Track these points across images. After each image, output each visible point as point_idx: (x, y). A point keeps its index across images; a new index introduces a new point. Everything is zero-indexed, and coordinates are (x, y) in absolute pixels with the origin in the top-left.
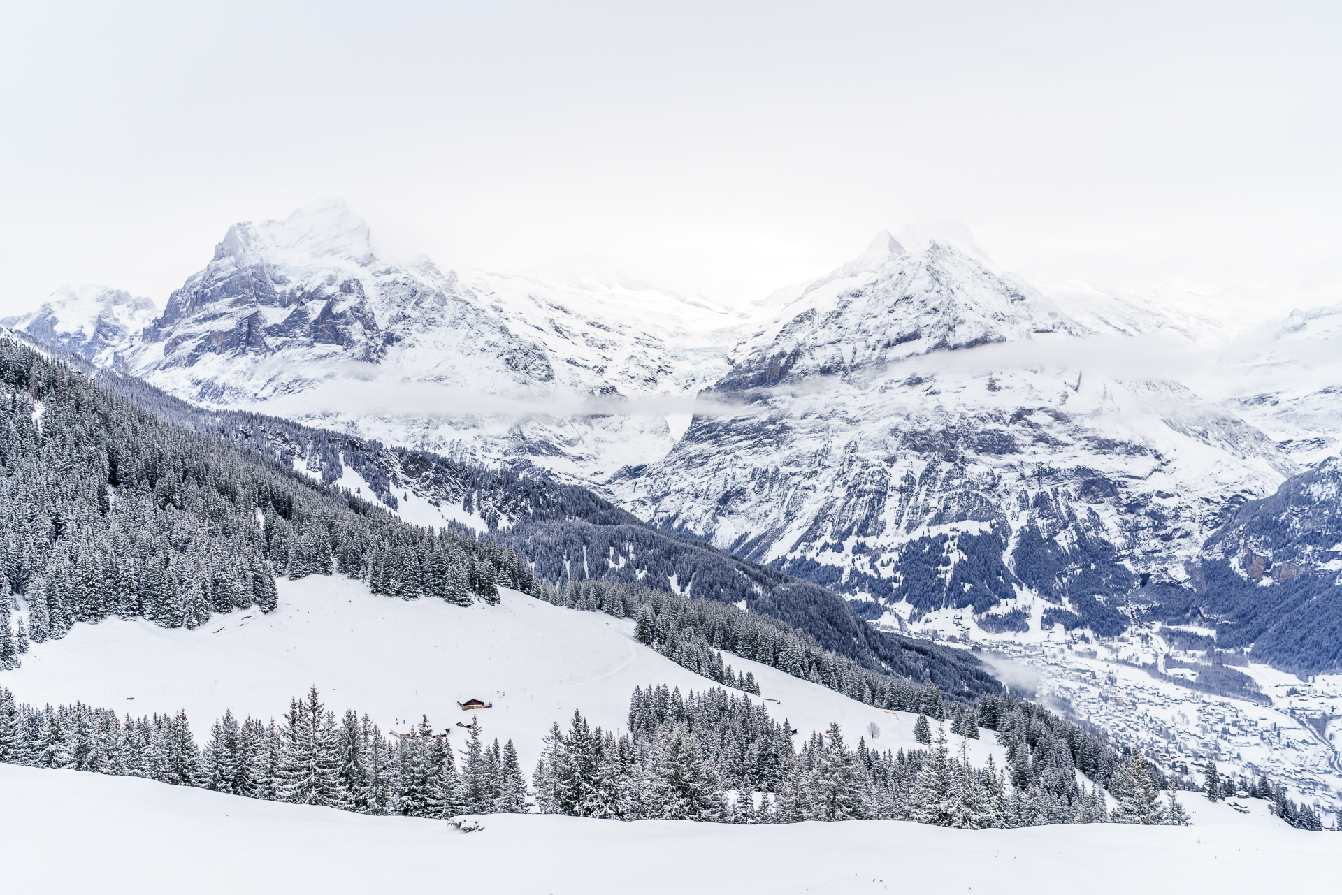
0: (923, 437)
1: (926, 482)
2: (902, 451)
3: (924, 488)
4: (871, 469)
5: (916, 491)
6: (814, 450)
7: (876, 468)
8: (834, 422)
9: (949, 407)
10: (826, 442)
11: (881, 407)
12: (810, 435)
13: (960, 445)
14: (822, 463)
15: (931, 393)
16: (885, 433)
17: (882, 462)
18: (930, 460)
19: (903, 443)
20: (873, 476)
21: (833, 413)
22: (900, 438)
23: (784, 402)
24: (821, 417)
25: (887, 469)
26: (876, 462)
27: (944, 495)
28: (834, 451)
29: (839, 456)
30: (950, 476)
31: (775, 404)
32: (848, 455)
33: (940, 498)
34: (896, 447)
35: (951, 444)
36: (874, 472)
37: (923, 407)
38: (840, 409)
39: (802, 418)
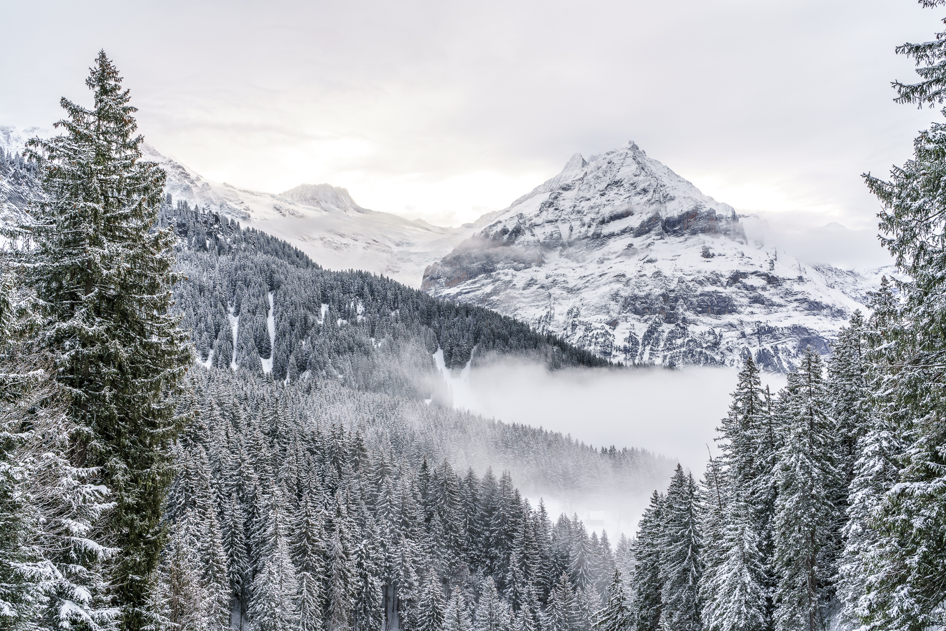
0: (644, 301)
1: (649, 343)
2: (623, 314)
3: (648, 348)
4: (595, 332)
5: (639, 351)
6: (537, 316)
7: (599, 331)
8: (556, 291)
9: (667, 272)
10: (549, 309)
11: (601, 276)
12: (533, 304)
13: (680, 307)
14: (545, 328)
15: (648, 261)
16: (606, 299)
17: (605, 325)
18: (651, 322)
19: (624, 307)
20: (596, 339)
21: (555, 283)
22: (621, 302)
23: (507, 275)
24: (542, 287)
25: (610, 331)
26: (599, 326)
27: (669, 354)
28: (557, 317)
29: (561, 322)
30: (673, 336)
31: (499, 276)
32: (571, 320)
33: (665, 357)
34: (617, 310)
35: (670, 306)
36: (597, 334)
37: (642, 273)
38: (560, 279)
39: (524, 289)
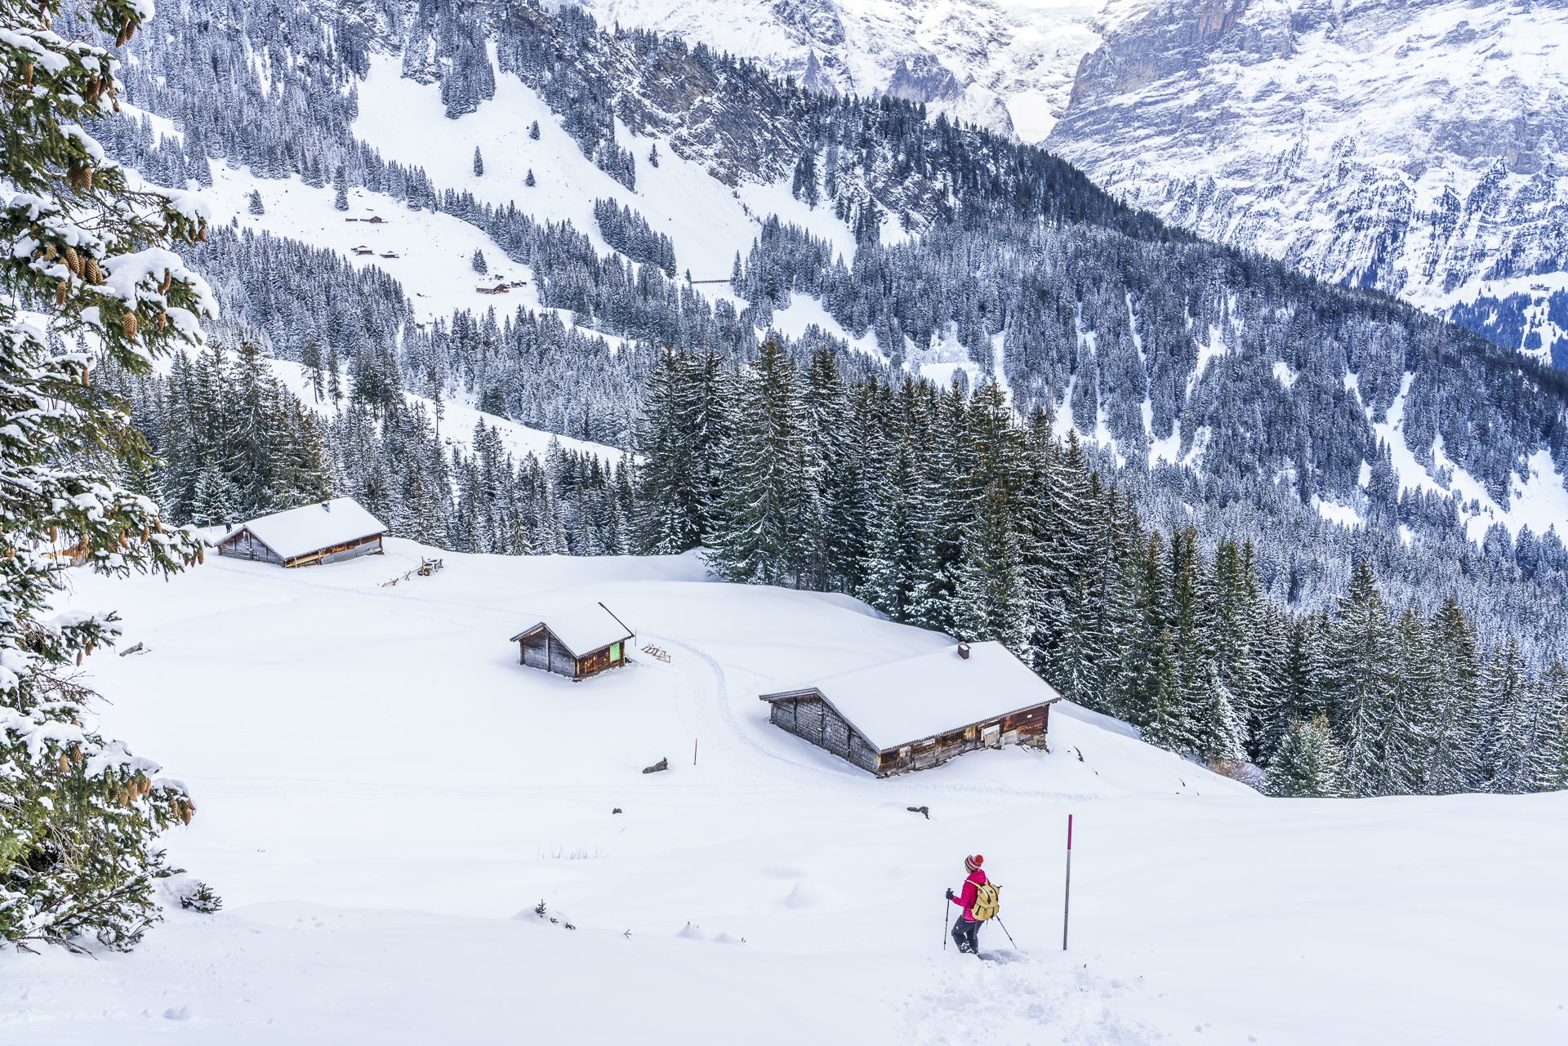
0: (1477, 130)
1: (1479, 207)
2: (1437, 154)
3: (1477, 216)
4: (1381, 184)
5: (1460, 222)
6: (1277, 151)
7: (1389, 183)
8: (1313, 107)
9: (1529, 78)
10: (1298, 139)
11: (1400, 81)
12: (1269, 128)
13: (1545, 145)
14: (1290, 173)
15: (1493, 56)
16: (1407, 124)
17: (1400, 172)
18: (1486, 170)
19: (1439, 140)
20: (1383, 196)
21: (1313, 90)
22: (1433, 132)
23: (1226, 73)
24: (1289, 98)
25: (1409, 183)
26: (1389, 173)
27: (1515, 230)
28: (1311, 154)
29: (1320, 162)
30: (1526, 196)
31: (1211, 76)
32: (1339, 161)
33: (1507, 234)
34: (1426, 146)
35: (1527, 142)
36: (1385, 188)
37: (1479, 79)
38: (1323, 84)
39: (1257, 99)
